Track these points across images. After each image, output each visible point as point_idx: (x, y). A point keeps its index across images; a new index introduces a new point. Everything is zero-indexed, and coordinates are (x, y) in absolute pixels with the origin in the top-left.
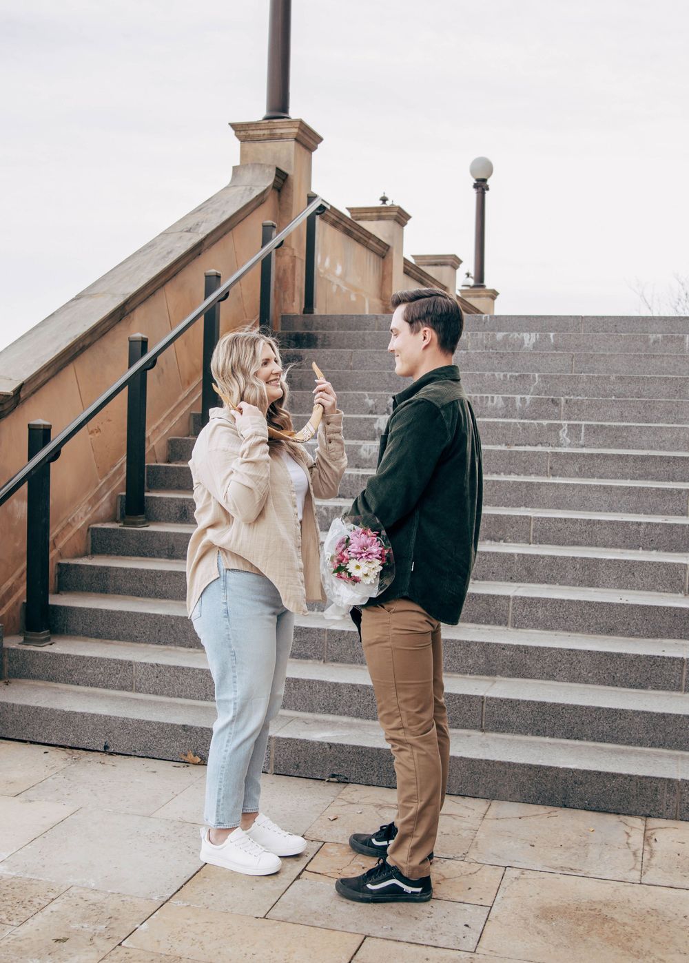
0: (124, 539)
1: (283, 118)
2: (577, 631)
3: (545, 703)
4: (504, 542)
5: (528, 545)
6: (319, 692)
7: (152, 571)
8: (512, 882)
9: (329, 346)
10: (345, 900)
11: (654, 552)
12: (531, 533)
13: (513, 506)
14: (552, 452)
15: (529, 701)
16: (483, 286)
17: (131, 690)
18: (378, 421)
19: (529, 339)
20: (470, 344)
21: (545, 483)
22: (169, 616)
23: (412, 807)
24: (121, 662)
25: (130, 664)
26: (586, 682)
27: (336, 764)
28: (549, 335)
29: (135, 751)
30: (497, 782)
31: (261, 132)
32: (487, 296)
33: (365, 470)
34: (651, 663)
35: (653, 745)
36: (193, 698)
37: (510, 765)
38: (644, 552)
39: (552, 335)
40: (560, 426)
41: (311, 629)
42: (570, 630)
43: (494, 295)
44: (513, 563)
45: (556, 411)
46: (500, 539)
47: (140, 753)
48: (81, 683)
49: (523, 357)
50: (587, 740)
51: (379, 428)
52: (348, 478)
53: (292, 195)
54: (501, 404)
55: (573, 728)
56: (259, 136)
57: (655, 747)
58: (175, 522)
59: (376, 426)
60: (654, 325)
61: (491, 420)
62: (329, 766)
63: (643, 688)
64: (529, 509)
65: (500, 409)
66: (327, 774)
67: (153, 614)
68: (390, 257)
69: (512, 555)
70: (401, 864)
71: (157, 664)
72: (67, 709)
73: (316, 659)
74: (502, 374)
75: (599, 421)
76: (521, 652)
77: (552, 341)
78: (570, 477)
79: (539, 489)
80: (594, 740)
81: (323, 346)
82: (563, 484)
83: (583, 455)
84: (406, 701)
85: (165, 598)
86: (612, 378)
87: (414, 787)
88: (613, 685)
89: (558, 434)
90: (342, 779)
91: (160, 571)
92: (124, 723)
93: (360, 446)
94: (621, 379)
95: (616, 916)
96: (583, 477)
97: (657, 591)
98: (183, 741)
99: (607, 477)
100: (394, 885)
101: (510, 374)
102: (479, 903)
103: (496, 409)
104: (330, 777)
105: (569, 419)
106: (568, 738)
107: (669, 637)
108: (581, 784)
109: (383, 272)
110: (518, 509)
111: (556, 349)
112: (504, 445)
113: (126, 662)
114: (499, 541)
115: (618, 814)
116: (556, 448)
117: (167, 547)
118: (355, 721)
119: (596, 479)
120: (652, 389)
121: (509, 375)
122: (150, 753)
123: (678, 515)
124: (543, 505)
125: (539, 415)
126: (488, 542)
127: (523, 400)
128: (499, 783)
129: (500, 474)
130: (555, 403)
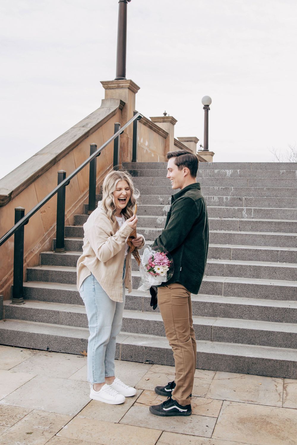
0: (55, 259)
1: (123, 79)
2: (252, 297)
3: (239, 328)
4: (220, 259)
5: (230, 260)
6: (141, 324)
7: (68, 272)
8: (227, 407)
9: (143, 176)
10: (153, 415)
11: (284, 263)
12: (231, 256)
13: (223, 244)
14: (240, 221)
15: (232, 328)
16: (208, 150)
17: (59, 324)
18: (164, 207)
19: (229, 172)
20: (203, 174)
21: (237, 234)
22: (75, 291)
23: (182, 374)
24: (54, 312)
25: (58, 312)
26: (256, 319)
27: (148, 356)
28: (237, 171)
29: (61, 350)
30: (218, 363)
31: (114, 85)
32: (209, 155)
33: (159, 228)
34: (284, 311)
37: (224, 356)
38: (280, 263)
39: (238, 170)
40: (243, 209)
41: (137, 297)
42: (249, 297)
43: (212, 154)
44: (224, 268)
45: (241, 203)
46: (218, 258)
47: (63, 351)
48: (37, 321)
49: (227, 180)
50: (257, 345)
51: (165, 211)
52: (152, 232)
53: (127, 112)
54: (218, 200)
55: (251, 339)
56: (113, 87)
57: (287, 347)
58: (77, 251)
60: (282, 166)
61: (213, 207)
62: (145, 356)
63: (281, 322)
64: (230, 245)
65: (217, 202)
67: (68, 291)
68: (168, 138)
69: (223, 265)
70: (178, 399)
71: (70, 313)
72: (31, 332)
73: (139, 310)
74: (218, 187)
75: (259, 207)
76: (228, 306)
77: (239, 173)
78: (247, 231)
79: (235, 236)
80: (260, 345)
81: (140, 176)
82: (245, 234)
83: (253, 222)
84: (178, 327)
85: (73, 284)
86: (265, 189)
87: (183, 365)
89: (242, 213)
90: (151, 362)
91: (71, 272)
92: (56, 338)
93: (157, 218)
94: (269, 189)
95: (272, 422)
96: (253, 231)
97: (286, 280)
98: (82, 346)
99: (263, 231)
100: (175, 408)
102: (212, 416)
103: (215, 202)
104: (145, 361)
105: (247, 206)
106: (249, 344)
107: (292, 300)
108: (255, 364)
109: (165, 144)
110: (225, 245)
111: (240, 176)
112: (219, 217)
113: (56, 311)
115: (272, 377)
116: (241, 219)
117: (74, 262)
118: (156, 337)
119: (258, 232)
120: (282, 194)
121: (221, 188)
122: (67, 351)
123: (295, 247)
124: (236, 243)
125: (234, 205)
126: (213, 259)
127: (227, 198)
128: (220, 363)
129: (217, 230)
130: (240, 199)
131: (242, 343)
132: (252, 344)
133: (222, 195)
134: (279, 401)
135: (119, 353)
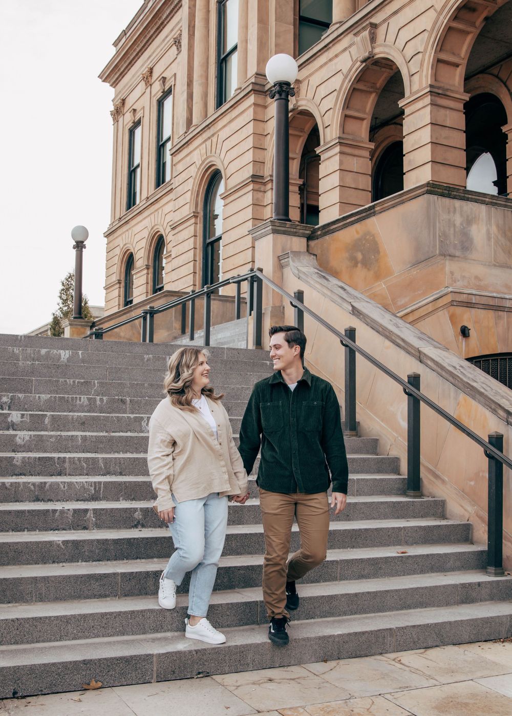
2: (256, 553)
6: (150, 617)
18: (11, 415)
19: (65, 355)
27: (201, 665)
28: (79, 353)
29: (41, 691)
30: (301, 653)
33: (19, 453)
35: (352, 614)
36: (50, 641)
39: (80, 352)
40: (142, 418)
41: (109, 574)
42: (252, 553)
45: (124, 407)
47: (45, 691)
49: (73, 368)
50: (318, 618)
52: (27, 460)
54: (86, 402)
59: (9, 420)
62: (196, 666)
65: (86, 406)
66: (194, 673)
71: (17, 619)
73: (112, 596)
74: (72, 380)
76: (250, 570)
77: (81, 357)
80: (321, 617)
86: (146, 385)
89: (141, 424)
90: (205, 674)
92: (32, 669)
93: (16, 435)
94: (151, 385)
101: (78, 380)
103: (83, 406)
104: (197, 675)
105: (133, 413)
106: (307, 619)
108: (347, 642)
111: (84, 362)
112: (104, 432)
116: (140, 434)
118: (176, 634)
121: (76, 381)
122: (54, 689)
125: (114, 410)
127: (101, 400)
129: (119, 453)
130: (123, 401)
132: (311, 618)
133: (81, 393)
134: (427, 679)
135: (152, 671)
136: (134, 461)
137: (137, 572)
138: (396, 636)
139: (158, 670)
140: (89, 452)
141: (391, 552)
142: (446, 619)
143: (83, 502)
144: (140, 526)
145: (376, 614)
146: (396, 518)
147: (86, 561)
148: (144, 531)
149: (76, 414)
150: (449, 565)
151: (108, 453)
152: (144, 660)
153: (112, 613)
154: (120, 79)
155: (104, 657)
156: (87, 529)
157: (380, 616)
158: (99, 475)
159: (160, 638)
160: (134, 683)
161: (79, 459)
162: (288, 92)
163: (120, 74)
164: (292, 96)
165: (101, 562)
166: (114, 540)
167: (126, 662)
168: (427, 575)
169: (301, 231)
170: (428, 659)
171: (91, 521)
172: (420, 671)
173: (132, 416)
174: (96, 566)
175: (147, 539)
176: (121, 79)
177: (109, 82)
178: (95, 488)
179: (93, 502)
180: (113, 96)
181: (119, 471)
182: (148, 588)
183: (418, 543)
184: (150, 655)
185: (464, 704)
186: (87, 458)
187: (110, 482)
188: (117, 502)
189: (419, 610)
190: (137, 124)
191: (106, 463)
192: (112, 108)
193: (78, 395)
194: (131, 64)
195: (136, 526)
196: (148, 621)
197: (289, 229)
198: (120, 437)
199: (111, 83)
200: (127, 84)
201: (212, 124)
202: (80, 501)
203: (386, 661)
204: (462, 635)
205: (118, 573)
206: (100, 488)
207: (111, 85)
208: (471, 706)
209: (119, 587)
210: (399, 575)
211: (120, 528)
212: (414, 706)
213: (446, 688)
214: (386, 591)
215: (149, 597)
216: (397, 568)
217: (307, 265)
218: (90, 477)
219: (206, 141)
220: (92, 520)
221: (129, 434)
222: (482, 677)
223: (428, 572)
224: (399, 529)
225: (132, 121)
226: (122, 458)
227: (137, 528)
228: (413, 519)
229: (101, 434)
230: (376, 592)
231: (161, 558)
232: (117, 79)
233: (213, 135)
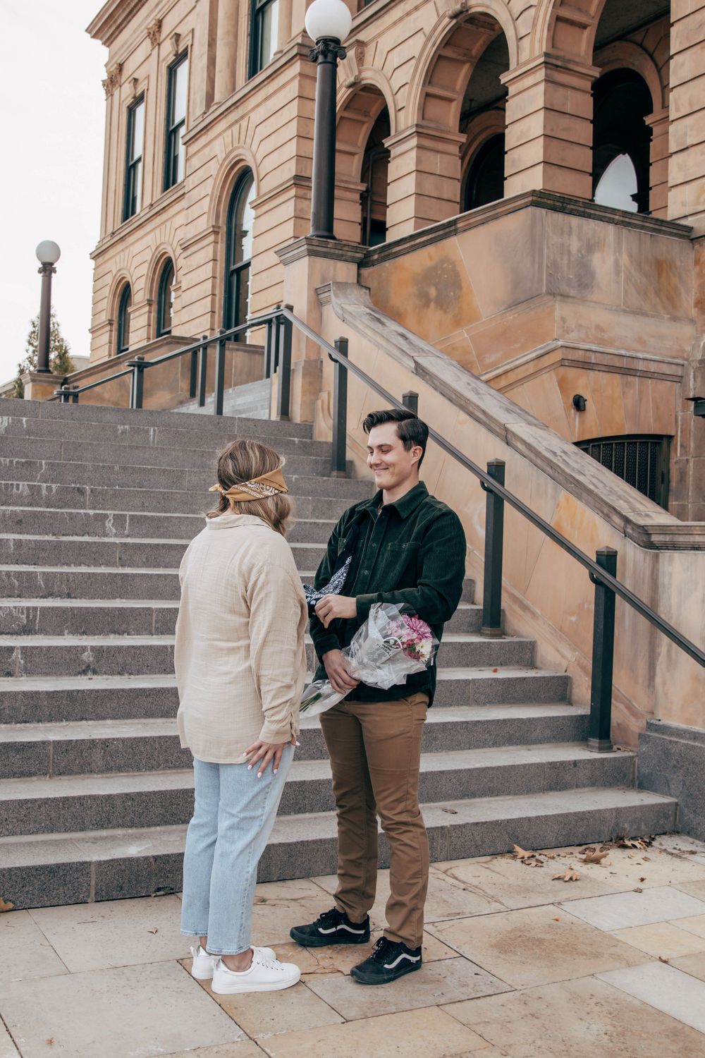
3: (305, 781)
4: (128, 635)
5: (150, 636)
6: (91, 807)
12: (154, 625)
13: (109, 598)
14: (121, 543)
19: (2, 422)
21: (139, 574)
27: (161, 877)
28: (22, 420)
30: (310, 860)
37: (321, 842)
39: (24, 419)
40: (106, 516)
41: (35, 743)
45: (82, 500)
46: (124, 632)
49: (12, 443)
54: (27, 492)
55: (328, 800)
60: (108, 415)
62: (155, 880)
64: (124, 600)
65: (26, 497)
66: (153, 889)
69: (165, 647)
73: (40, 774)
74: (8, 460)
75: (122, 510)
77: (25, 426)
78: (138, 567)
79: (133, 580)
82: (156, 574)
86: (116, 468)
88: (321, 759)
89: (104, 524)
90: (167, 891)
94: (124, 469)
96: (150, 567)
99: (172, 567)
100: (404, 959)
101: (17, 460)
103: (22, 497)
104: (155, 892)
105: (94, 508)
106: (324, 811)
110: (114, 601)
111: (29, 433)
112: (51, 535)
114: (123, 634)
116: (103, 538)
118: (130, 831)
119: (161, 569)
120: (152, 480)
121: (15, 460)
124: (137, 597)
125: (66, 504)
126: (112, 636)
127: (49, 489)
128: (313, 860)
129: (70, 565)
130: (81, 491)
131: (311, 811)
132: (330, 810)
133: (21, 479)
134: (489, 902)
135: (89, 885)
136: (89, 578)
137: (77, 741)
138: (451, 837)
139: (97, 885)
140: (25, 564)
141: (454, 716)
142: (524, 814)
143: (9, 636)
144: (90, 673)
145: (425, 805)
146: (464, 666)
147: (6, 723)
148: (97, 679)
149: (11, 508)
150: (534, 735)
151: (53, 565)
152: (77, 870)
153: (35, 800)
154: (116, 34)
155: (17, 865)
156: (12, 676)
157: (431, 808)
158: (36, 597)
159: (106, 837)
160: (61, 902)
161: (8, 574)
162: (336, 52)
163: (117, 28)
164: (342, 59)
165: (28, 725)
166: (47, 693)
167: (50, 872)
168: (503, 748)
169: (350, 254)
170: (493, 871)
171: (18, 664)
172: (480, 889)
173: (91, 512)
174: (21, 730)
175: (97, 691)
176: (117, 36)
177: (101, 39)
178: (28, 617)
179: (25, 637)
180: (106, 59)
181: (66, 591)
182: (94, 764)
183: (493, 703)
184: (86, 863)
185: (537, 940)
186: (20, 573)
187: (49, 608)
188: (61, 637)
189: (487, 799)
190: (139, 99)
191: (48, 580)
192: (105, 76)
193: (17, 480)
194: (132, 14)
195: (84, 672)
196: (89, 813)
197: (332, 251)
198: (71, 542)
199: (104, 39)
200: (125, 43)
201: (242, 101)
202: (6, 634)
203: (434, 874)
204: (545, 837)
205: (49, 741)
206: (35, 616)
207: (104, 43)
208: (546, 943)
209: (51, 762)
210: (463, 749)
211: (61, 675)
212: (465, 944)
213: (514, 915)
214: (440, 772)
215: (95, 776)
216: (460, 738)
217: (356, 302)
218: (24, 599)
219: (231, 125)
220: (20, 662)
221: (86, 539)
222: (568, 900)
223: (504, 744)
224: (467, 682)
225: (132, 96)
226: (72, 573)
227: (86, 674)
228: (488, 668)
229: (46, 538)
230: (426, 773)
231: (117, 719)
232: (112, 34)
233: (242, 117)
